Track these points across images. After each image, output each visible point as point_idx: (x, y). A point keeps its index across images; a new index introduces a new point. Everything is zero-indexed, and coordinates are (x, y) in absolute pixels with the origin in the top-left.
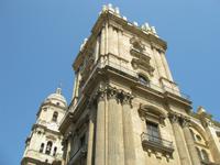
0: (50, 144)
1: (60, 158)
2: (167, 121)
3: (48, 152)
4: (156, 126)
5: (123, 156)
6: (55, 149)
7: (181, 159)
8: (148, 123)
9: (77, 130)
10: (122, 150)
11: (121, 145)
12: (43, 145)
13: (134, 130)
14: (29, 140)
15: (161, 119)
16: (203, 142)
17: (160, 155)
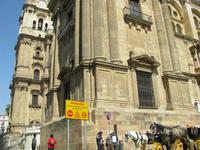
0: (41, 21)
1: (51, 32)
3: (40, 29)
4: (138, 1)
6: (46, 25)
7: (158, 31)
9: (64, 6)
10: (106, 23)
11: (105, 18)
12: (35, 22)
13: (117, 4)
14: (22, 18)
16: (179, 18)
17: (139, 27)
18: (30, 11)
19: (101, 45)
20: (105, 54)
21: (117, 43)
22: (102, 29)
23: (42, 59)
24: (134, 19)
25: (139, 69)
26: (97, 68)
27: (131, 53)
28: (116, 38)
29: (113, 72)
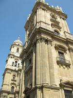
0: (16, 62)
1: (21, 68)
2: (67, 51)
3: (16, 66)
4: (63, 54)
5: (48, 67)
6: (19, 64)
8: (59, 53)
9: (28, 56)
10: (48, 65)
11: (47, 63)
12: (13, 63)
13: (53, 56)
14: (7, 61)
15: (65, 51)
17: (64, 67)
18: (11, 57)
19: (46, 76)
20: (48, 81)
21: (53, 75)
22: (46, 69)
23: (16, 81)
24: (62, 63)
25: (65, 89)
26: (44, 89)
27: (61, 80)
28: (53, 73)
29: (52, 91)
